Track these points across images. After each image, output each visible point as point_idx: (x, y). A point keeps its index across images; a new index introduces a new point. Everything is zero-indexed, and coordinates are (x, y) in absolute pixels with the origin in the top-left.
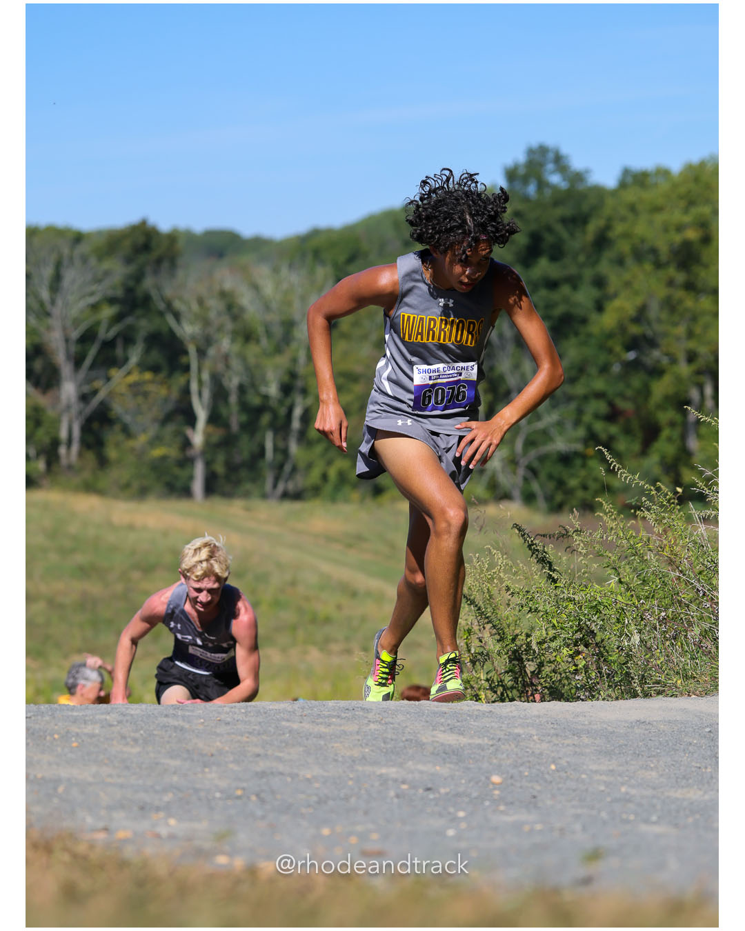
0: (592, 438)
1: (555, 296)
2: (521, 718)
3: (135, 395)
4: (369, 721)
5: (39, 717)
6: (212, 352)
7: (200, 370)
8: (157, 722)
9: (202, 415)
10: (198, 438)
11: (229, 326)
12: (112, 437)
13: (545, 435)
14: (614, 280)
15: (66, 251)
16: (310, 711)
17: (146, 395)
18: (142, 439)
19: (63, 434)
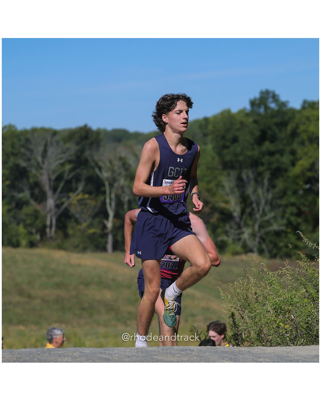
0: (289, 224)
1: (273, 159)
2: (262, 354)
3: (81, 205)
4: (193, 356)
5: (44, 354)
6: (116, 185)
7: (110, 194)
8: (97, 356)
9: (111, 214)
10: (109, 224)
11: (124, 173)
12: (71, 224)
13: (268, 223)
14: (300, 152)
15: (49, 139)
16: (166, 351)
17: (86, 204)
18: (84, 225)
19: (48, 223)
